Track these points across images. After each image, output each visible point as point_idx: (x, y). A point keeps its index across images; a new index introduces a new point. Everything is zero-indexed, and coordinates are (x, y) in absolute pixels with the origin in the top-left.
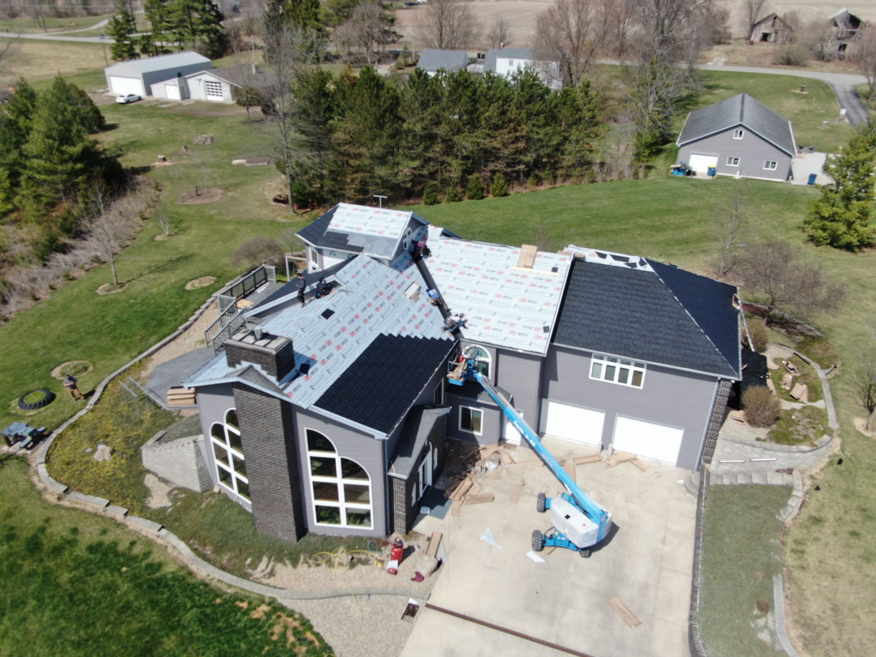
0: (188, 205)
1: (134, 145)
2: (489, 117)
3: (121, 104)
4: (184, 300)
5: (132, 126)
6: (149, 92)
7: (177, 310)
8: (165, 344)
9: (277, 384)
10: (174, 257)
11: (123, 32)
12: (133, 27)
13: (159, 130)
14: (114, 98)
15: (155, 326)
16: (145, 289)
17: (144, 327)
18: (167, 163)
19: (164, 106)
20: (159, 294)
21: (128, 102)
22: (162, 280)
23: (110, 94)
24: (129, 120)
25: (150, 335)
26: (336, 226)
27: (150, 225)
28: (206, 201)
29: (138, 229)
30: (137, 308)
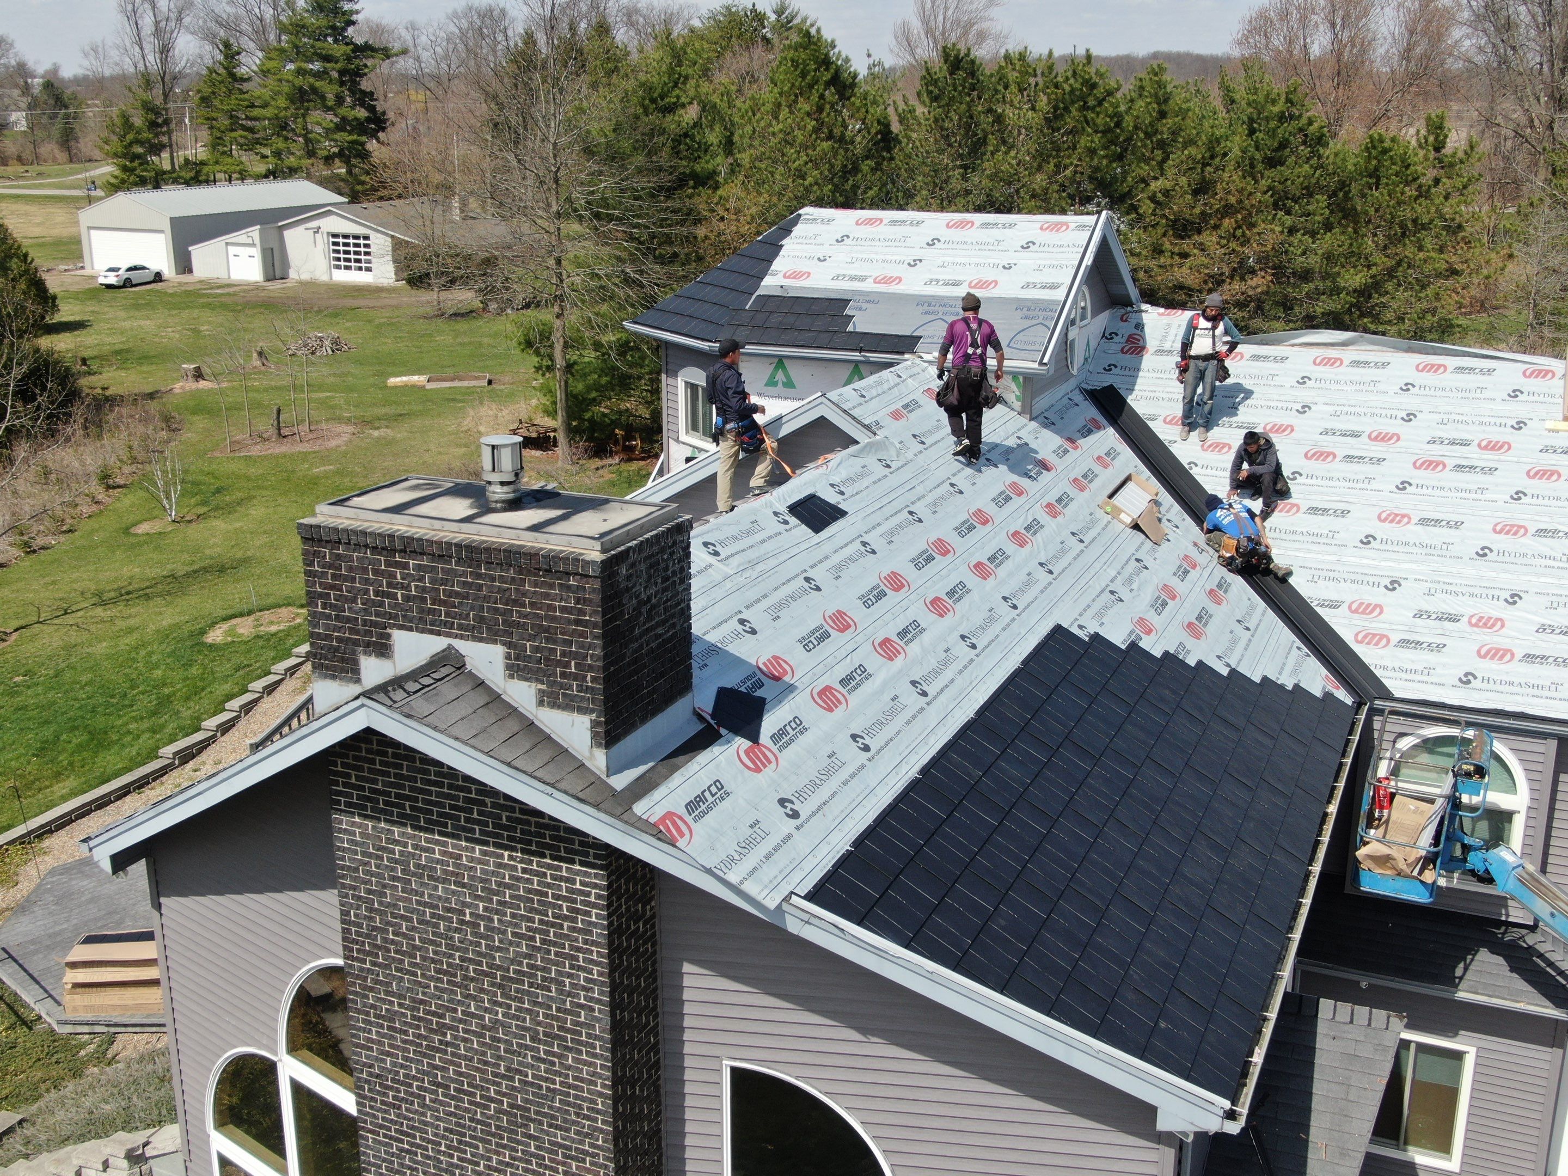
0: (248, 458)
1: (122, 356)
2: (1166, 193)
3: (109, 287)
4: (195, 671)
5: (127, 324)
6: (184, 264)
7: (165, 702)
8: (102, 803)
9: (598, 760)
10: (181, 570)
11: (139, 150)
12: (165, 139)
13: (196, 331)
14: (94, 278)
15: (80, 747)
16: (70, 648)
17: (41, 752)
18: (202, 384)
19: (219, 291)
20: (108, 657)
21: (127, 283)
22: (132, 622)
23: (88, 272)
24: (122, 314)
25: (57, 776)
26: (796, 275)
27: (126, 501)
28: (305, 447)
29: (86, 509)
30: (29, 697)
